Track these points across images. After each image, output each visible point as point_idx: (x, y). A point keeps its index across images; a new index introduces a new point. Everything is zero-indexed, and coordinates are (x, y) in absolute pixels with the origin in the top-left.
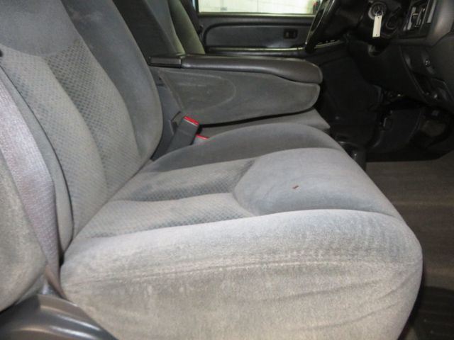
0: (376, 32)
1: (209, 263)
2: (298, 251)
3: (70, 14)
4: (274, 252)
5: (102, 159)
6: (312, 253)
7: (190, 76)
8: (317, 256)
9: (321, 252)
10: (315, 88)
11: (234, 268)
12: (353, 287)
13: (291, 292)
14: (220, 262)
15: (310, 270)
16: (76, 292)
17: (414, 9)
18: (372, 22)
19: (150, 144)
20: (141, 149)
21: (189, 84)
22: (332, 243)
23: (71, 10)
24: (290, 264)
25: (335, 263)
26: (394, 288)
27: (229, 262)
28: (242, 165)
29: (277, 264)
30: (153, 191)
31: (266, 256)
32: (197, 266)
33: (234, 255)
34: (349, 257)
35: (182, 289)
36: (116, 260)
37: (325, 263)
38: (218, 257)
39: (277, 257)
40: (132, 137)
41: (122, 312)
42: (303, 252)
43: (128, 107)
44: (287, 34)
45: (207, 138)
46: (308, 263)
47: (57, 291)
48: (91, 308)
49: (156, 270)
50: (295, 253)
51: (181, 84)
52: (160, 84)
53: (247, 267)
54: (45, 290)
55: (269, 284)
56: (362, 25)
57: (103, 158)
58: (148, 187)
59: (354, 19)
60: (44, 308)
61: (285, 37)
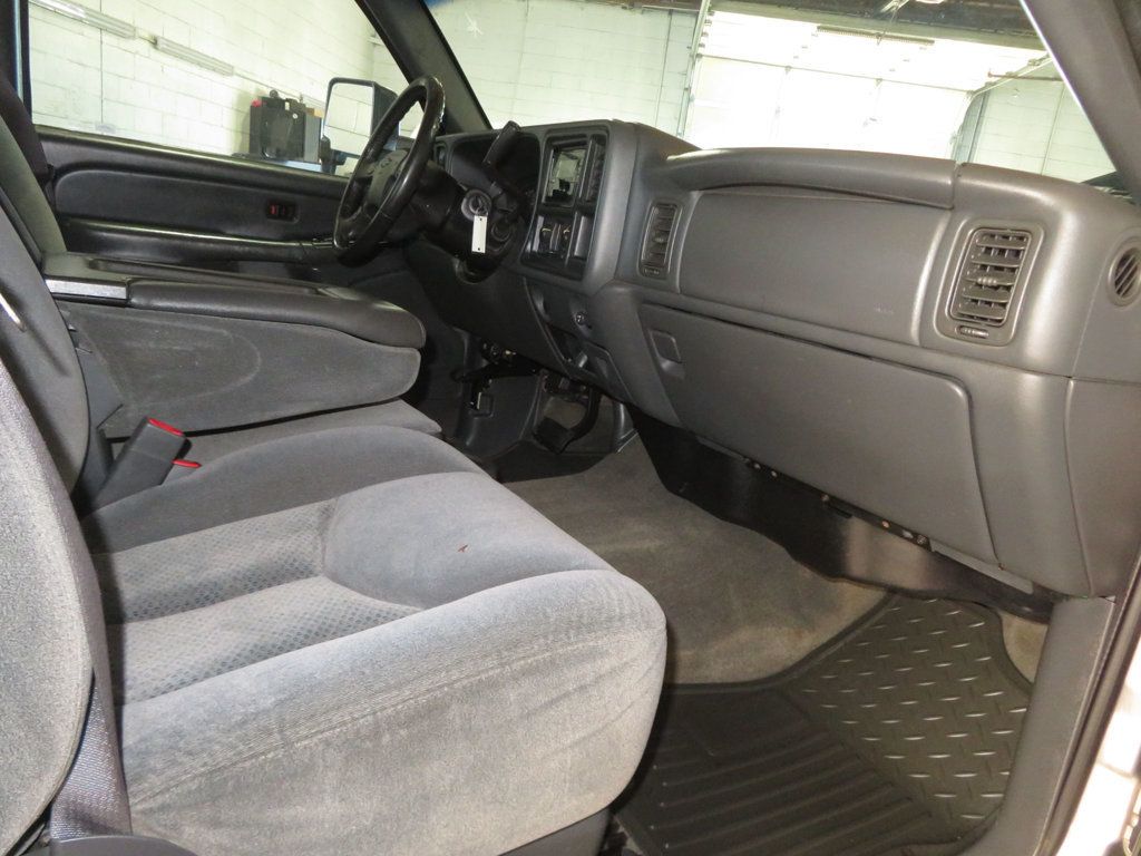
0: (479, 243)
1: (425, 684)
2: (546, 637)
4: (515, 645)
7: (152, 327)
8: (569, 638)
9: (572, 633)
11: (465, 682)
12: (613, 671)
13: (542, 699)
14: (443, 678)
17: (541, 220)
21: (152, 345)
22: (581, 617)
24: (539, 657)
25: (591, 644)
26: (650, 663)
28: (314, 518)
31: (506, 653)
33: (460, 662)
34: (605, 632)
36: (242, 724)
37: (580, 645)
38: (436, 671)
39: (521, 651)
42: (551, 637)
44: (274, 209)
50: (542, 641)
53: (483, 676)
56: (449, 226)
59: (434, 212)
61: (269, 215)
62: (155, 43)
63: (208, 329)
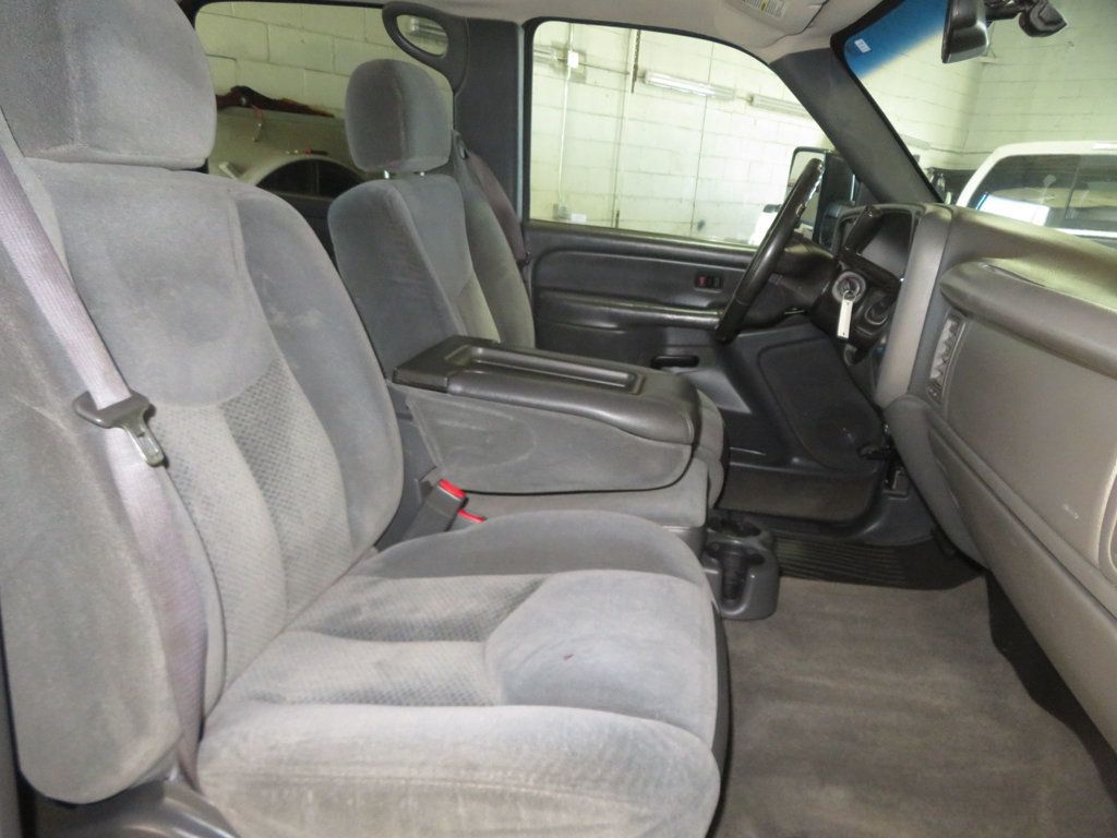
0: (843, 330)
1: (390, 771)
2: (505, 771)
3: (269, 316)
4: (473, 767)
5: (285, 562)
6: (522, 776)
7: (459, 409)
8: (527, 780)
10: (679, 454)
11: (420, 782)
12: (570, 829)
13: (488, 825)
14: (402, 772)
15: (515, 797)
16: (215, 785)
18: (836, 308)
19: (373, 525)
20: (355, 535)
21: (456, 424)
22: (551, 765)
23: (273, 310)
24: (490, 787)
25: (547, 793)
27: (414, 773)
28: (519, 590)
29: (474, 785)
30: (360, 618)
31: (463, 772)
32: (373, 772)
33: (423, 764)
34: (570, 789)
35: (350, 802)
36: (272, 748)
37: (535, 792)
38: (403, 764)
39: (477, 776)
40: (342, 518)
41: (271, 822)
42: (509, 774)
43: (342, 466)
44: (702, 280)
45: (482, 519)
46: (514, 789)
47: (189, 779)
48: (232, 811)
49: (323, 771)
50: (500, 773)
51: (443, 422)
52: (403, 416)
53: (436, 784)
54: (174, 775)
55: (461, 811)
56: (821, 308)
57: (287, 561)
58: (356, 610)
60: (168, 801)
62: (751, 100)
63: (498, 414)
